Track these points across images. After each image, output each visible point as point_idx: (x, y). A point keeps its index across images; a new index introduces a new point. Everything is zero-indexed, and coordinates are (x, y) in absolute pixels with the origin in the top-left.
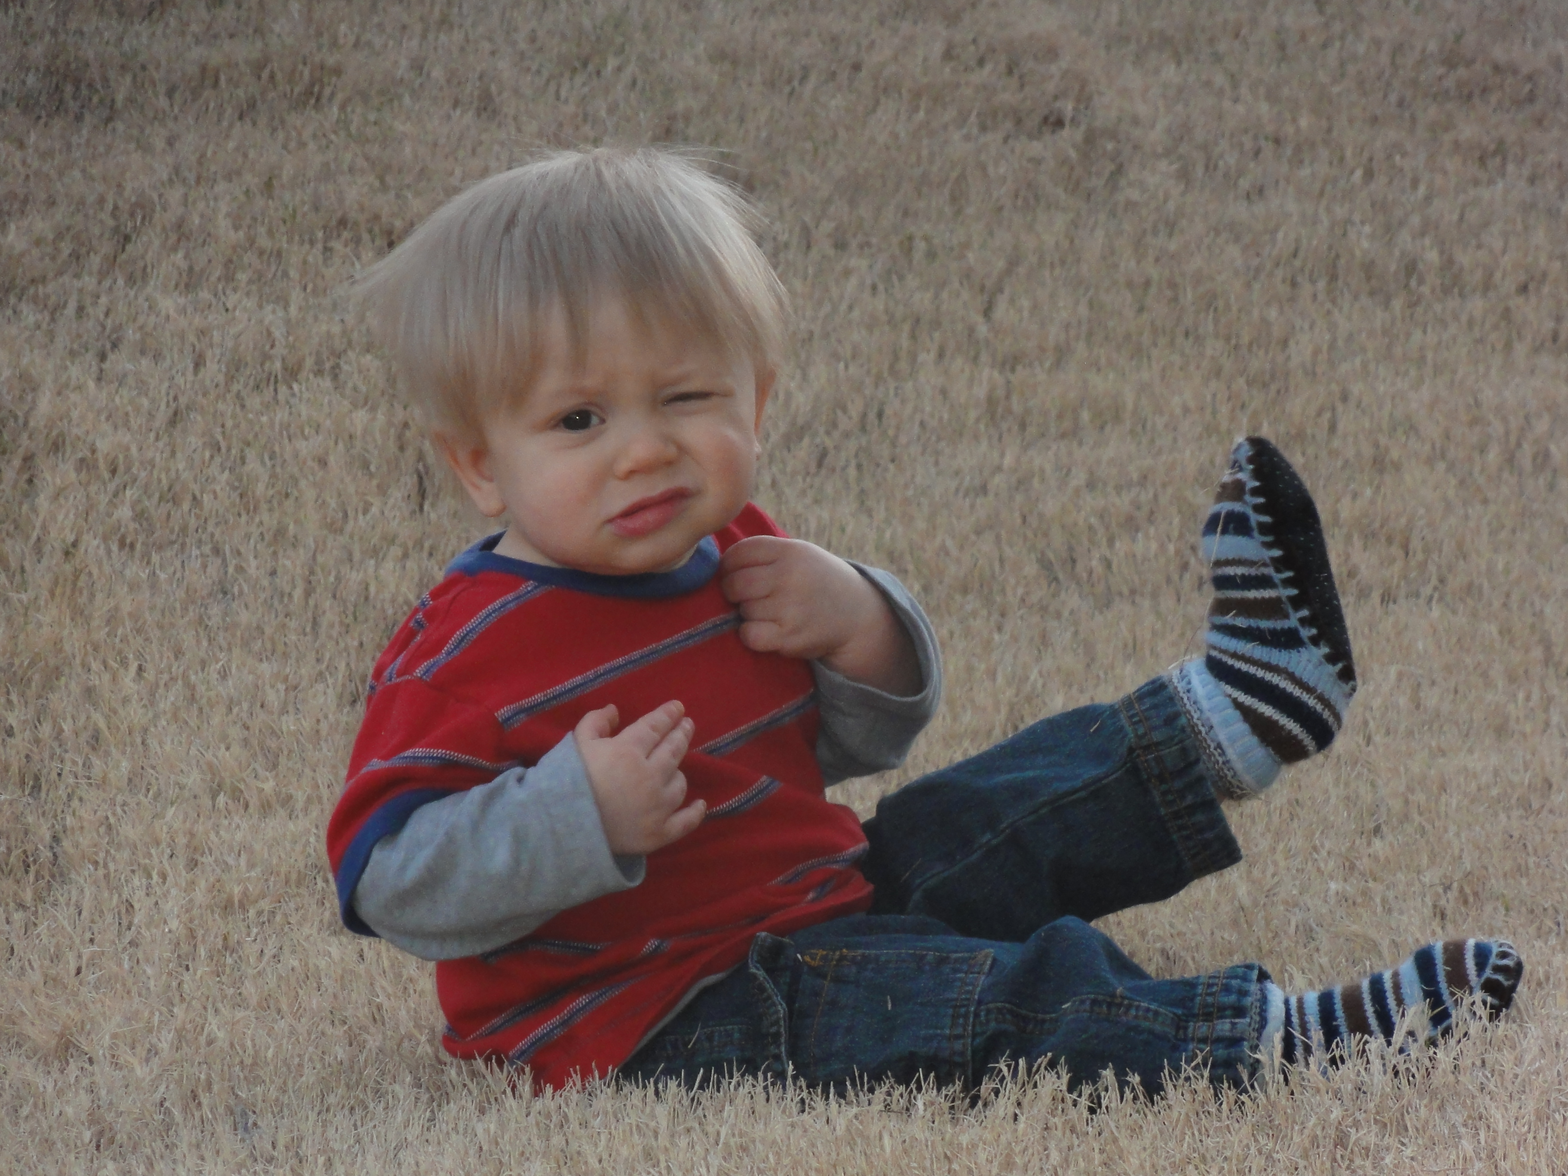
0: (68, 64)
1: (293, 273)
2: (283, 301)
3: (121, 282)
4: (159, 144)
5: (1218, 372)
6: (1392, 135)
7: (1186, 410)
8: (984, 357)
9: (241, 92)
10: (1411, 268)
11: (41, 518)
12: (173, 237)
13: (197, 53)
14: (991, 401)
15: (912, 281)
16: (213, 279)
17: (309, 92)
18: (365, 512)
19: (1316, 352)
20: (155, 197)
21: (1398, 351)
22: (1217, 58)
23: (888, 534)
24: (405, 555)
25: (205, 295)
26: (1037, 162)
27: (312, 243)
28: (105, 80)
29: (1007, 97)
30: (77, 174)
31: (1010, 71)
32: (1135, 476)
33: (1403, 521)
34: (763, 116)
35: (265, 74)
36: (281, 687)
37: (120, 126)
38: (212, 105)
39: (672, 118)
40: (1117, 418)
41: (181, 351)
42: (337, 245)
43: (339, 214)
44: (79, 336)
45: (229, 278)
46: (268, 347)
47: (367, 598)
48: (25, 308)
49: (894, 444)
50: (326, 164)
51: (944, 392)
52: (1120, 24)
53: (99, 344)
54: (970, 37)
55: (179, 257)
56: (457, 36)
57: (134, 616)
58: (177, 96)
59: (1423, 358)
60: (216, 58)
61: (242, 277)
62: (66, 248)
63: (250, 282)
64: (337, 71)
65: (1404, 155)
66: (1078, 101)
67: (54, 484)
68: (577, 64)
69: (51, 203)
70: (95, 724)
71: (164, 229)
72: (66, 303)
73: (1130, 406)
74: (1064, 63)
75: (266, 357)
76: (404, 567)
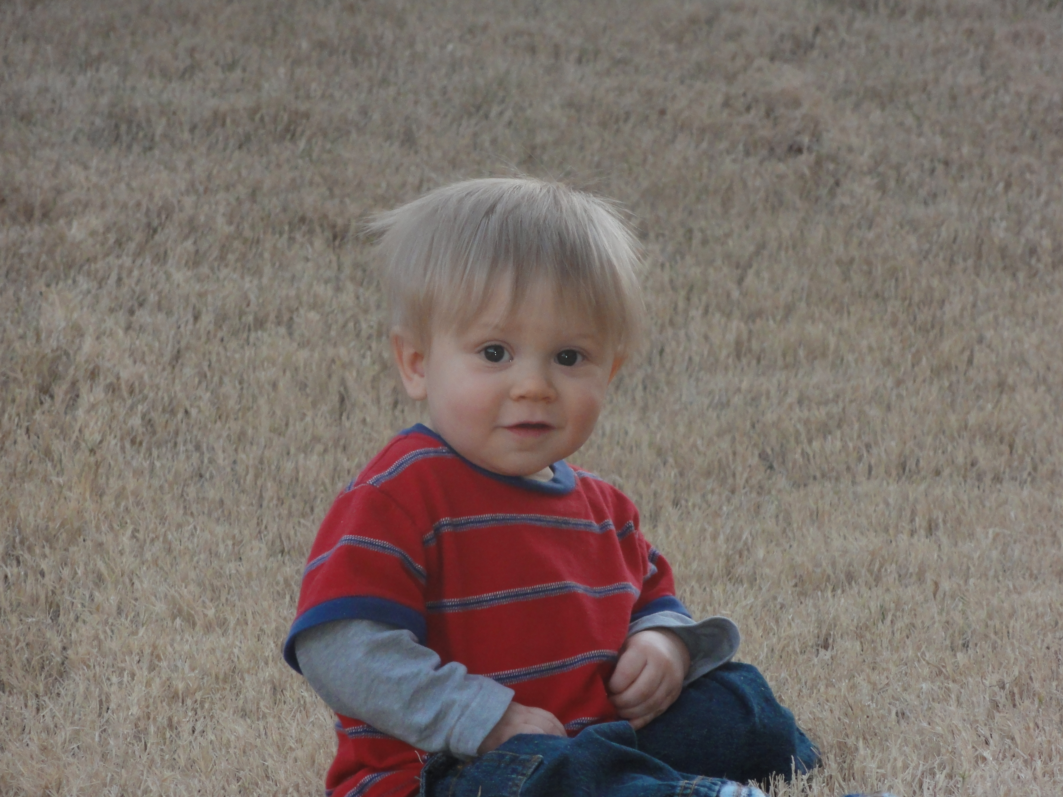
0: (123, 110)
1: (267, 255)
2: (258, 273)
3: (148, 260)
4: (181, 165)
5: (894, 324)
6: (1025, 158)
7: (871, 349)
8: (737, 313)
9: (240, 130)
10: (1033, 251)
11: (79, 424)
12: (186, 231)
13: (212, 103)
14: (738, 343)
15: (689, 259)
16: (211, 259)
17: (287, 130)
18: (302, 419)
19: (963, 309)
20: (175, 202)
21: (1019, 307)
22: (909, 106)
23: (659, 436)
24: (325, 451)
25: (204, 269)
26: (781, 177)
27: (281, 234)
28: (149, 121)
29: (765, 132)
30: (123, 186)
31: (768, 115)
32: (831, 396)
33: (1012, 426)
34: (597, 145)
35: (258, 117)
36: (230, 543)
37: (157, 152)
38: (221, 138)
39: (534, 148)
40: (824, 355)
41: (185, 309)
42: (298, 236)
43: (300, 214)
44: (116, 298)
45: (222, 258)
46: (244, 306)
47: (297, 480)
48: (81, 279)
49: (668, 374)
50: (293, 180)
51: (706, 338)
52: (846, 82)
53: (130, 304)
54: (741, 92)
55: (189, 244)
56: (392, 91)
57: (136, 494)
58: (197, 132)
59: (1036, 313)
60: (224, 107)
61: (231, 257)
62: (112, 238)
63: (237, 260)
64: (307, 115)
65: (1032, 172)
66: (813, 135)
67: (89, 401)
68: (473, 110)
69: (103, 207)
70: (99, 570)
71: (180, 224)
72: (109, 276)
73: (832, 347)
74: (805, 109)
75: (242, 314)
76: (324, 459)
